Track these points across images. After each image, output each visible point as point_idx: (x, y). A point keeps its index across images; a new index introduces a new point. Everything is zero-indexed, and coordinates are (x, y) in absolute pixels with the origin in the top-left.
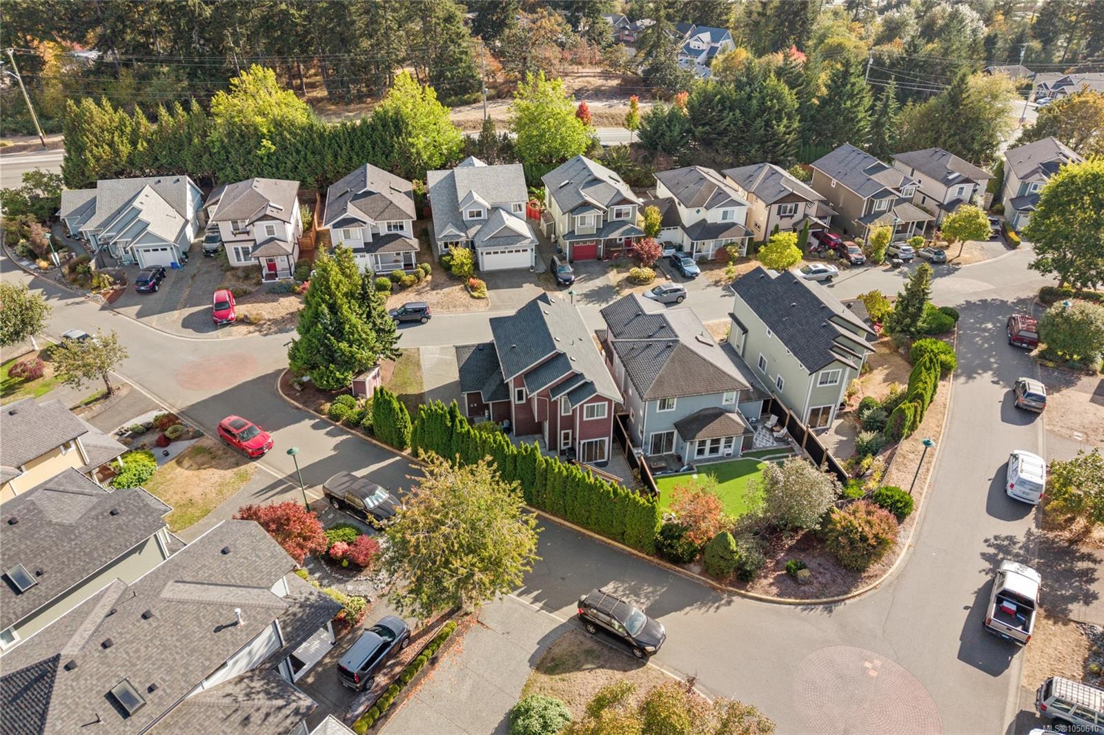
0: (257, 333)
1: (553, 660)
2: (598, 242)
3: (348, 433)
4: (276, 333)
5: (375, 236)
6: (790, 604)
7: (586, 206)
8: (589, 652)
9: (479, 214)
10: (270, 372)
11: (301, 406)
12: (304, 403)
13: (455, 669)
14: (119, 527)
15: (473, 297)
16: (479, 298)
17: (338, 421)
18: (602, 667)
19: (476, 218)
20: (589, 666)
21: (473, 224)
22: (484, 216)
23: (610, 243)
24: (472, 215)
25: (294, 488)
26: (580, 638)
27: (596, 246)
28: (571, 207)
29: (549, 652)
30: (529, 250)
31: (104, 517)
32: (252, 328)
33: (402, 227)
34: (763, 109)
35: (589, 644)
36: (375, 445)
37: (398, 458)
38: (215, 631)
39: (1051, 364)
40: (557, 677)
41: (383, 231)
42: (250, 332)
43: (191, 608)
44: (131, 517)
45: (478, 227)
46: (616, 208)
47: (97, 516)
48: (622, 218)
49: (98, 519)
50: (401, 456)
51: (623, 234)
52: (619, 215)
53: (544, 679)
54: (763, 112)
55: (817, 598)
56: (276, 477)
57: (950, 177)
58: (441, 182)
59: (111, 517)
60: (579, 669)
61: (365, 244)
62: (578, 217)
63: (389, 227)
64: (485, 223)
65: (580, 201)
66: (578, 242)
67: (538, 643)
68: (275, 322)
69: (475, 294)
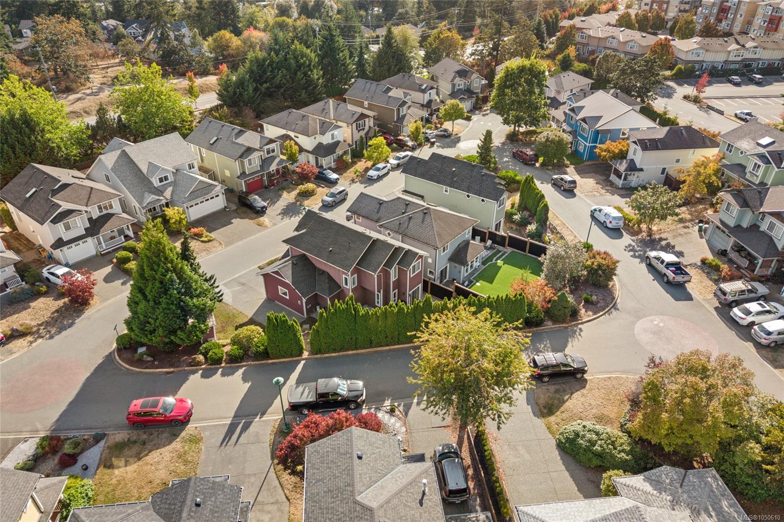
0: (40, 341)
1: (545, 407)
2: (262, 176)
3: (241, 367)
4: (60, 332)
5: (90, 220)
6: (602, 316)
7: (249, 150)
8: (557, 391)
9: (166, 178)
10: (100, 361)
11: (172, 370)
12: (171, 366)
13: (506, 447)
14: (213, 512)
15: (203, 242)
16: (209, 241)
17: (221, 363)
18: (572, 394)
19: (165, 182)
20: (567, 397)
21: (165, 187)
22: (171, 178)
23: (270, 175)
24: (161, 180)
25: (251, 423)
26: (544, 388)
27: (261, 179)
28: (239, 154)
29: (538, 405)
30: (221, 195)
31: (195, 513)
32: (30, 338)
33: (111, 207)
34: (299, 66)
35: (552, 388)
36: (273, 364)
37: (303, 362)
38: (421, 506)
39: (550, 168)
40: (558, 413)
41: (96, 214)
42: (31, 343)
43: (395, 501)
44: (213, 499)
45: (170, 189)
46: (266, 147)
47: (189, 515)
48: (272, 154)
49: (192, 517)
50: (303, 359)
51: (278, 164)
52: (268, 152)
53: (552, 419)
54: (300, 67)
55: (608, 306)
56: (224, 425)
57: (423, 87)
58: (117, 161)
59: (200, 509)
60: (564, 402)
61: (86, 229)
62: (246, 161)
63: (100, 208)
64: (174, 184)
65: (244, 148)
66: (249, 180)
67: (528, 404)
68: (47, 324)
69: (203, 239)
